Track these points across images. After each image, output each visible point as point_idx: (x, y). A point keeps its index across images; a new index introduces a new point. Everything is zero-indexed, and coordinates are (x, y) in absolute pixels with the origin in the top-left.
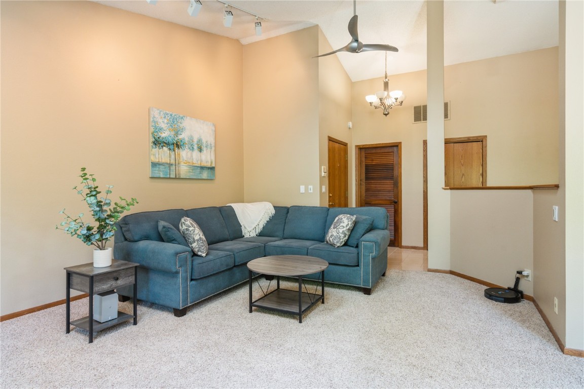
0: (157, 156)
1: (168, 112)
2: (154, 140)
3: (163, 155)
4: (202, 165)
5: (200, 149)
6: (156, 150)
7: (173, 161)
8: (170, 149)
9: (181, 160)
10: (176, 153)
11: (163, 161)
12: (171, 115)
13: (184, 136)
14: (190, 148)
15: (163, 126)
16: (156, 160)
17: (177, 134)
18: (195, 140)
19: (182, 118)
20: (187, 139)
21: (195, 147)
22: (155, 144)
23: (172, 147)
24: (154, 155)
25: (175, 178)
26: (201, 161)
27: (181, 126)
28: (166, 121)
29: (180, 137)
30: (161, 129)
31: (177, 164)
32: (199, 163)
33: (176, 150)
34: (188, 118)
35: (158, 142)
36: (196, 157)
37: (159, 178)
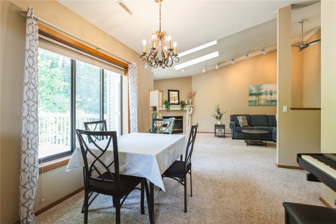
0: (251, 99)
1: (255, 85)
2: (249, 94)
3: (254, 98)
4: (272, 100)
5: (271, 94)
6: (250, 97)
7: (257, 100)
8: (256, 96)
9: (261, 99)
11: (253, 100)
12: (257, 85)
13: (263, 91)
14: (266, 95)
15: (253, 89)
16: (251, 100)
17: (259, 91)
18: (268, 91)
19: (262, 85)
20: (264, 92)
21: (268, 94)
23: (257, 95)
24: (250, 99)
25: (259, 105)
26: (272, 98)
27: (261, 88)
28: (254, 87)
29: (261, 91)
30: (252, 91)
31: (259, 101)
32: (270, 99)
33: (259, 96)
34: (265, 84)
35: (251, 95)
36: (269, 97)
37: (252, 105)
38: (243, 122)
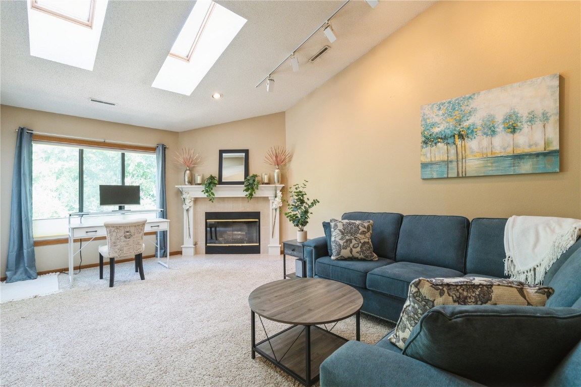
0: (428, 155)
1: (444, 101)
2: (424, 139)
3: (440, 152)
4: (518, 151)
5: (513, 129)
6: (427, 150)
7: (453, 156)
8: (448, 144)
9: (468, 152)
10: (459, 146)
11: (438, 159)
12: (450, 102)
13: (476, 120)
14: (487, 134)
15: (437, 120)
16: (428, 160)
17: (459, 122)
18: (499, 118)
19: (470, 97)
20: (479, 123)
21: (500, 128)
22: (426, 143)
23: (450, 141)
24: (425, 155)
25: (458, 177)
26: (515, 146)
27: (468, 109)
28: (441, 113)
29: (466, 124)
30: (433, 125)
31: (460, 159)
32: (509, 151)
33: (459, 142)
34: (482, 93)
35: (429, 140)
36: (502, 143)
37: (432, 179)
38: (341, 242)
